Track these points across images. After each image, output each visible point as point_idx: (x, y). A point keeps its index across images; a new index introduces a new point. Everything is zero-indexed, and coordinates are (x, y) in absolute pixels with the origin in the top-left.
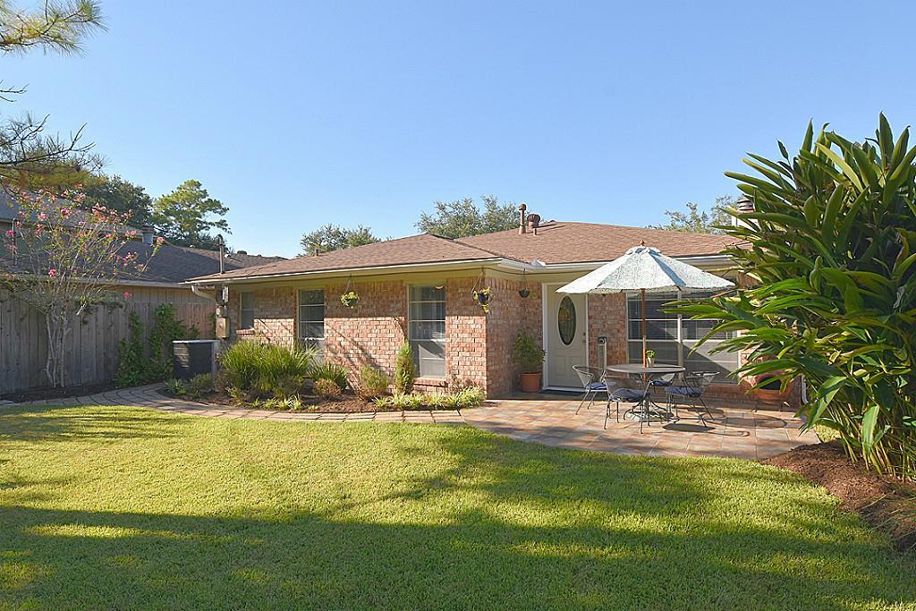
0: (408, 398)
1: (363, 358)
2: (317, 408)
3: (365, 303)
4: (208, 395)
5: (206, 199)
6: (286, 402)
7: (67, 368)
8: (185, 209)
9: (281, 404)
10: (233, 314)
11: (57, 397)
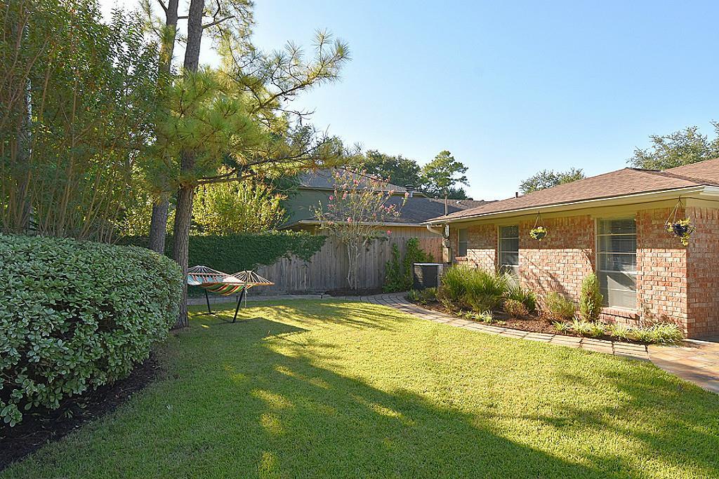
0: (589, 327)
1: (553, 284)
2: (504, 323)
3: (554, 236)
4: (432, 303)
5: (453, 163)
6: (481, 316)
7: (359, 277)
8: (440, 171)
9: (477, 317)
10: (453, 245)
11: (351, 295)
